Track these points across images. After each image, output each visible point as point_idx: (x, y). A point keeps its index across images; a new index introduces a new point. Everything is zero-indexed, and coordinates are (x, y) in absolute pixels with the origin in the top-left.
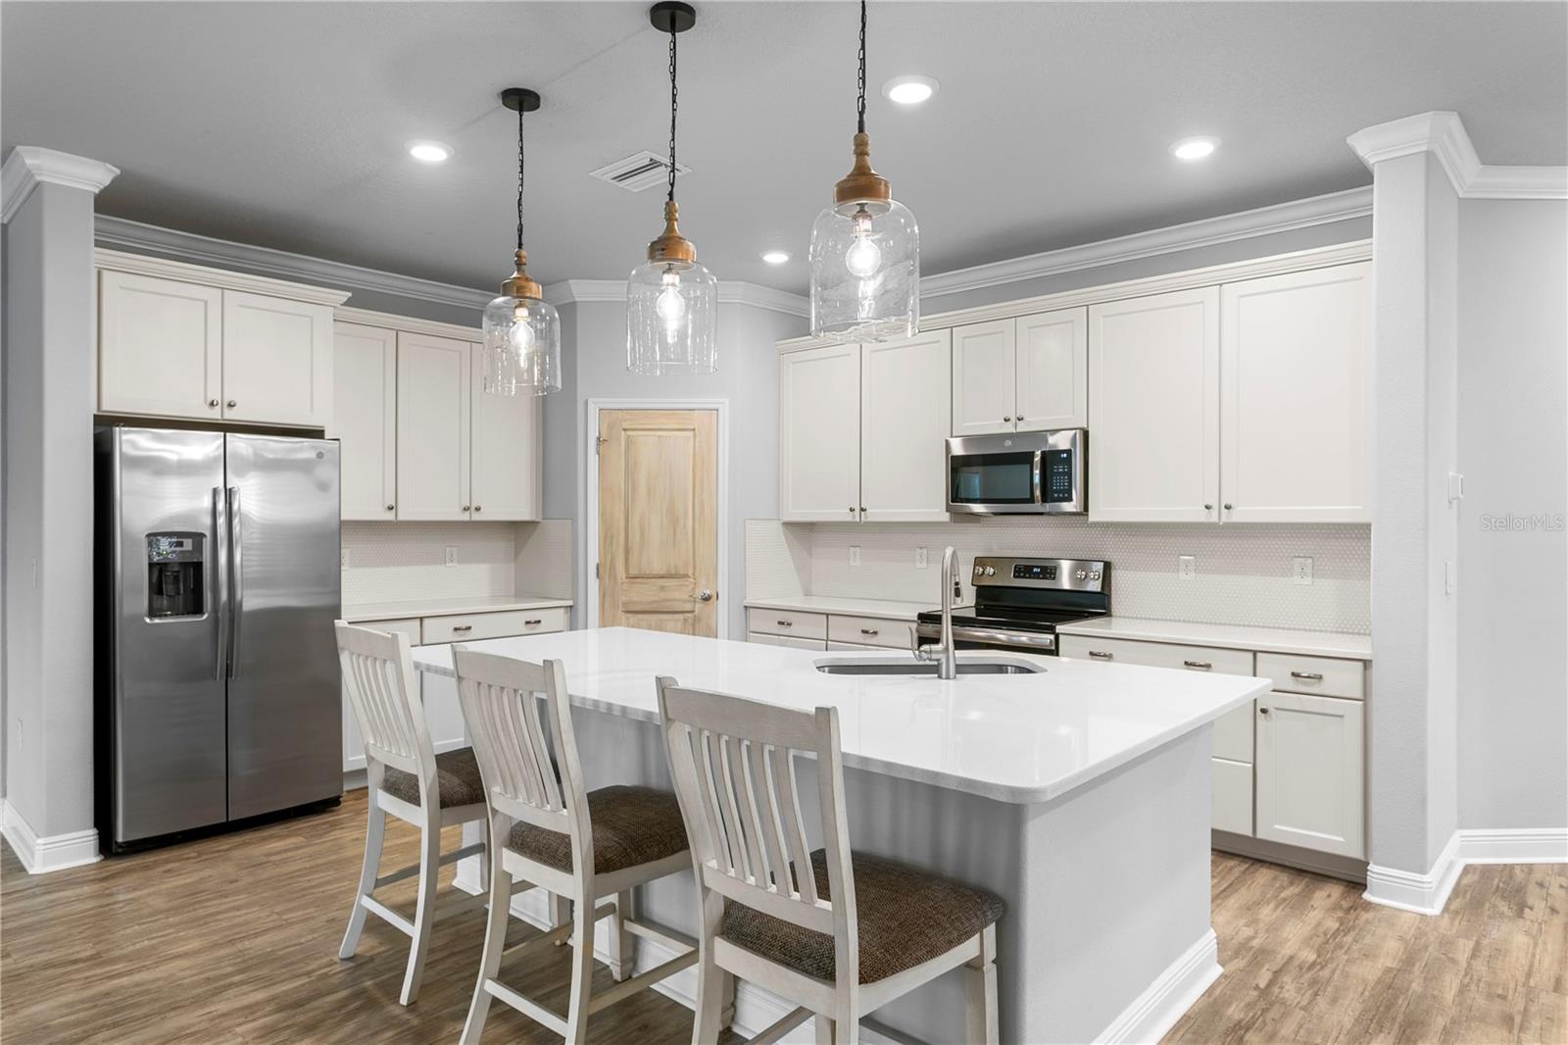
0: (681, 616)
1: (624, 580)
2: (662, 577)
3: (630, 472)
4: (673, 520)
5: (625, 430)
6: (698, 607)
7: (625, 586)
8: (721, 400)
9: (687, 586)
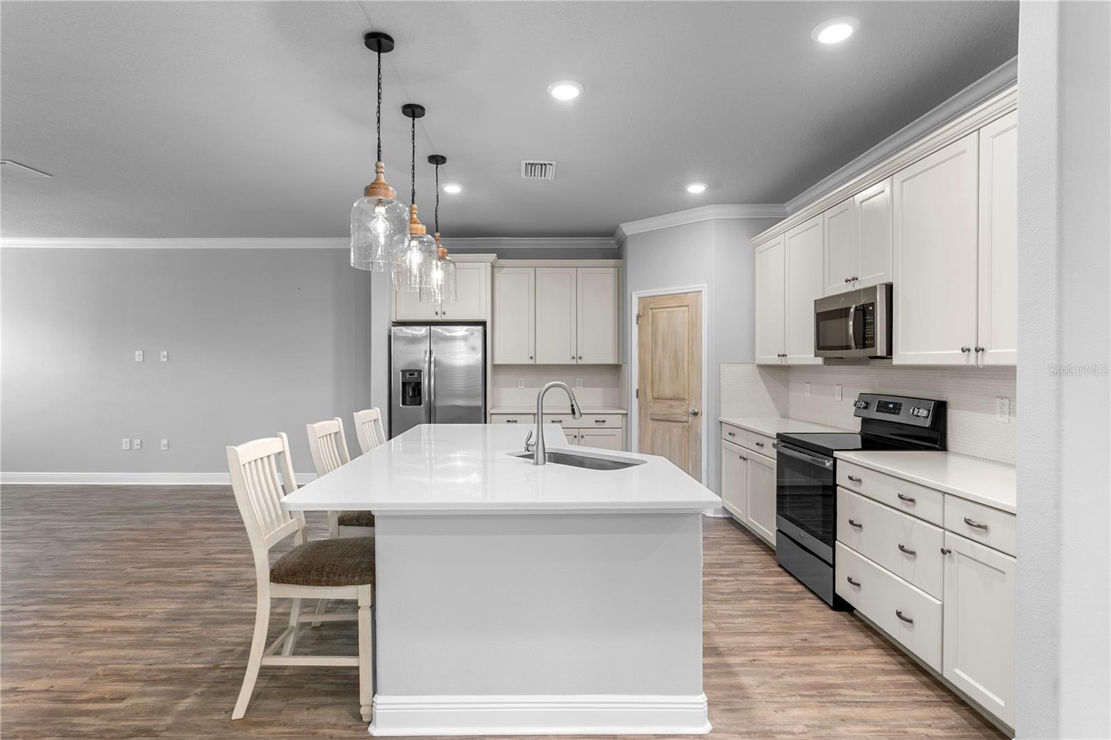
0: (681, 424)
1: (651, 400)
2: (671, 399)
3: (654, 334)
4: (677, 364)
5: (651, 309)
6: (691, 418)
7: (651, 404)
8: (703, 285)
9: (684, 405)
